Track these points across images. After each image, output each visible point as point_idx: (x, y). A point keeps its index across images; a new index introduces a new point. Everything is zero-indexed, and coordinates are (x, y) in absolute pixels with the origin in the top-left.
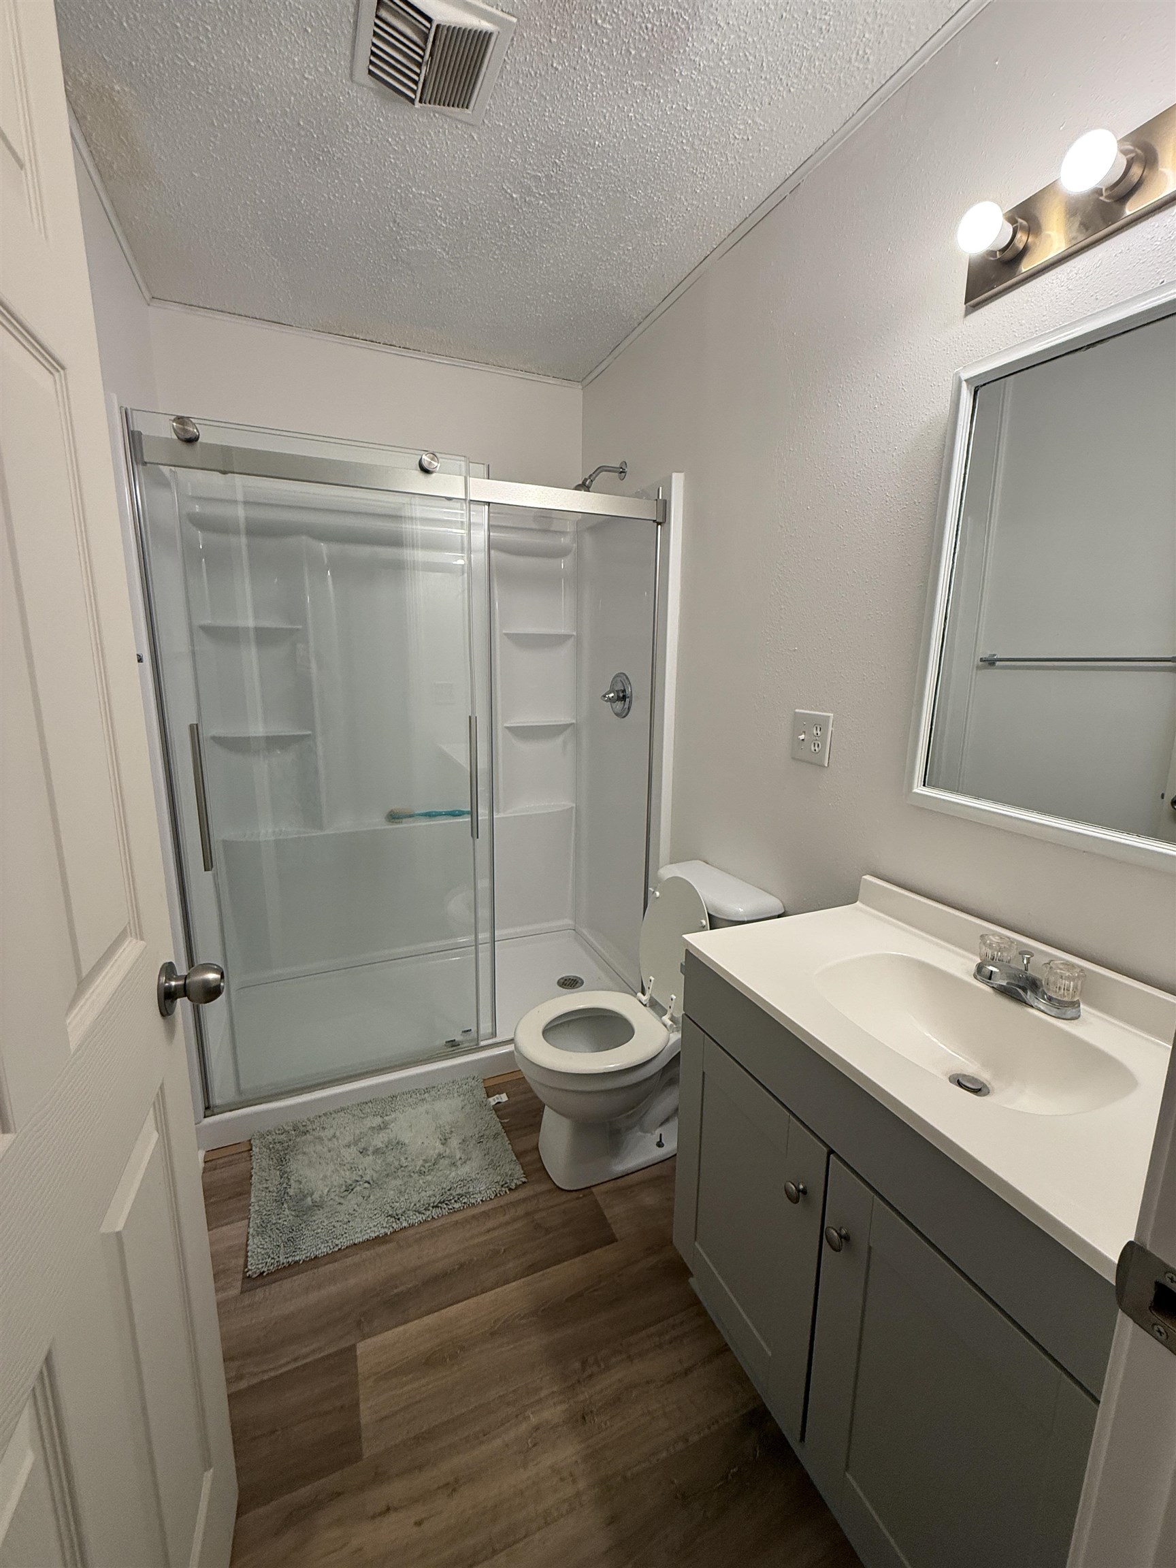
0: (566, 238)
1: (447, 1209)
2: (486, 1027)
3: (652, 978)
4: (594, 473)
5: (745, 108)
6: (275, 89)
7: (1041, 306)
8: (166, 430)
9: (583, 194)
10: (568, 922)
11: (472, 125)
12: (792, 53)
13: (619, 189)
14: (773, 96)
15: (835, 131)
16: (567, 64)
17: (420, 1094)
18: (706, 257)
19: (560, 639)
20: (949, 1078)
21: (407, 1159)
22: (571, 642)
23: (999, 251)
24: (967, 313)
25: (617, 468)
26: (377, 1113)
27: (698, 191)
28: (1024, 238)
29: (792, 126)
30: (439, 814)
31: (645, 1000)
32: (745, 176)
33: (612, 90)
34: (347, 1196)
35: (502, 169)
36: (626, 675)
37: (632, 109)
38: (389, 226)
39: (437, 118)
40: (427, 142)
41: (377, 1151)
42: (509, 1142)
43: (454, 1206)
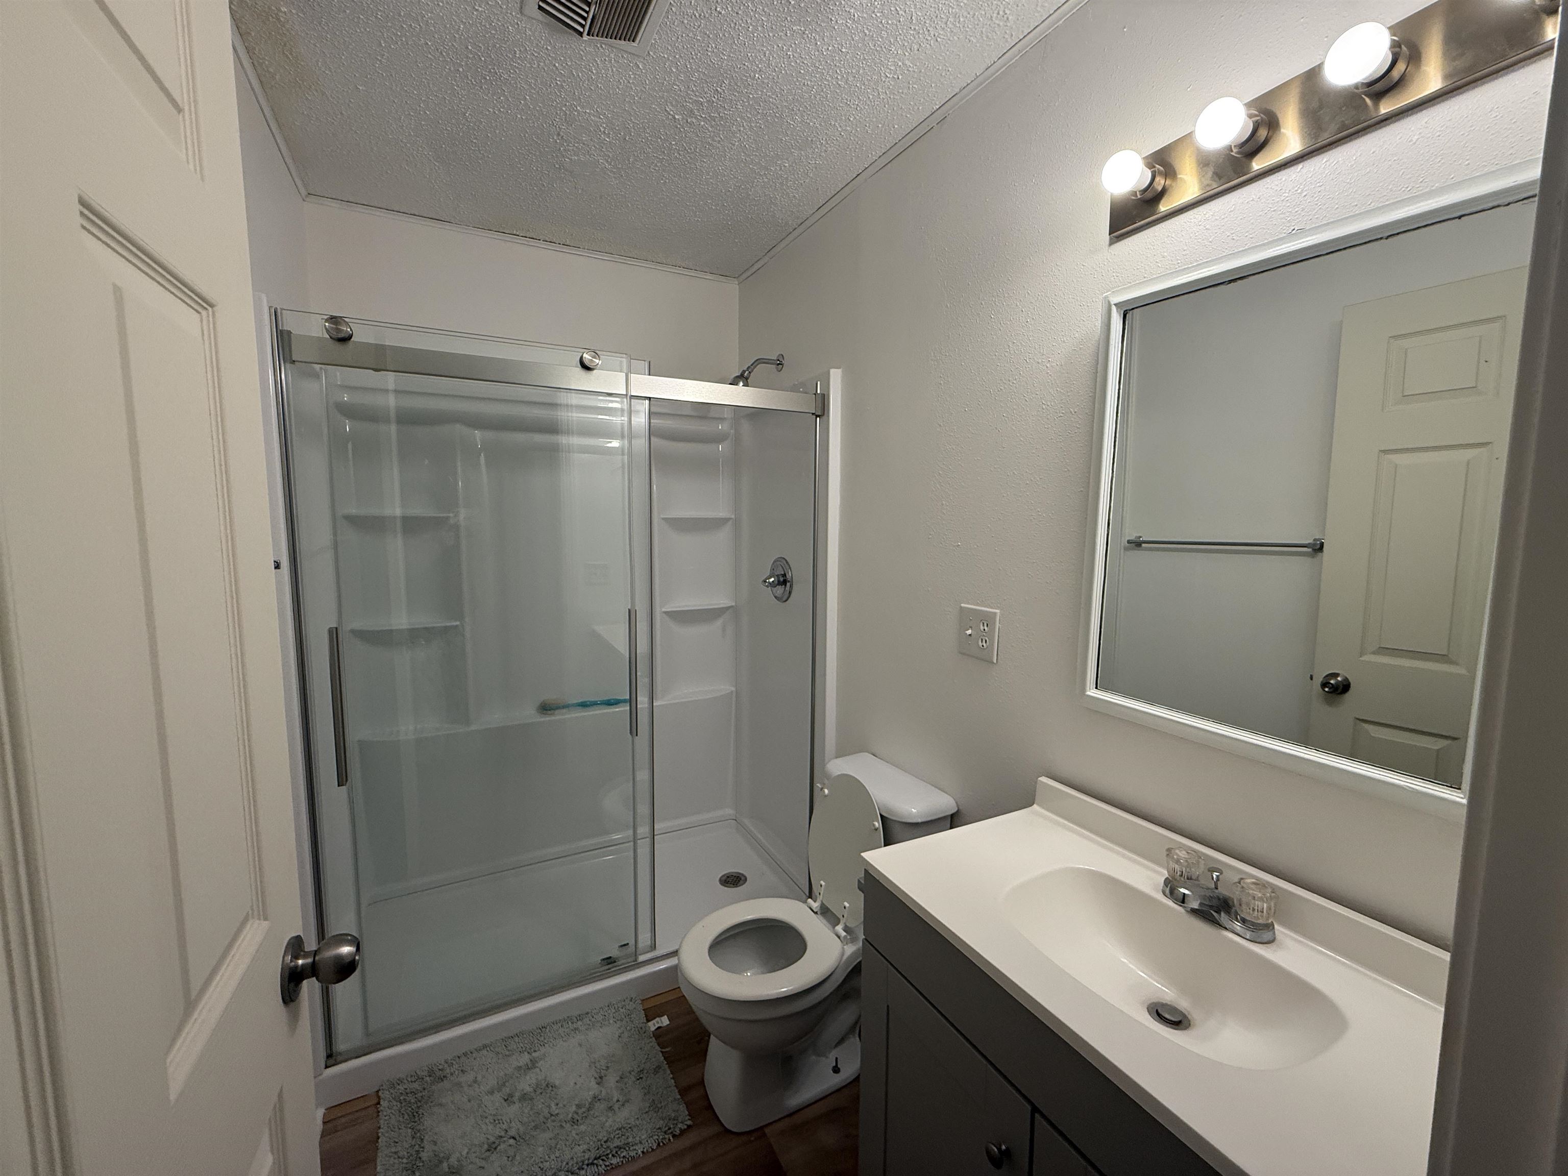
0: (725, 154)
1: (603, 1166)
2: (644, 938)
3: (823, 883)
4: (752, 365)
5: (896, 52)
6: (445, 17)
7: (1182, 241)
8: (317, 329)
9: (742, 118)
10: (729, 811)
11: (637, 56)
12: (939, 9)
13: (777, 115)
14: (922, 44)
15: (978, 74)
16: (730, 9)
17: (572, 1023)
18: (858, 175)
19: (718, 523)
20: (1147, 1008)
21: (557, 1104)
22: (728, 528)
23: (1139, 191)
24: (1111, 243)
25: (774, 360)
26: (524, 1049)
27: (851, 119)
28: (1163, 182)
29: (938, 69)
30: (594, 704)
31: (817, 907)
32: (895, 108)
33: (772, 32)
34: (489, 1157)
35: (665, 94)
36: (786, 561)
37: (791, 49)
38: (553, 139)
39: (603, 49)
40: (593, 68)
41: (524, 1097)
42: (671, 1076)
43: (612, 1162)
